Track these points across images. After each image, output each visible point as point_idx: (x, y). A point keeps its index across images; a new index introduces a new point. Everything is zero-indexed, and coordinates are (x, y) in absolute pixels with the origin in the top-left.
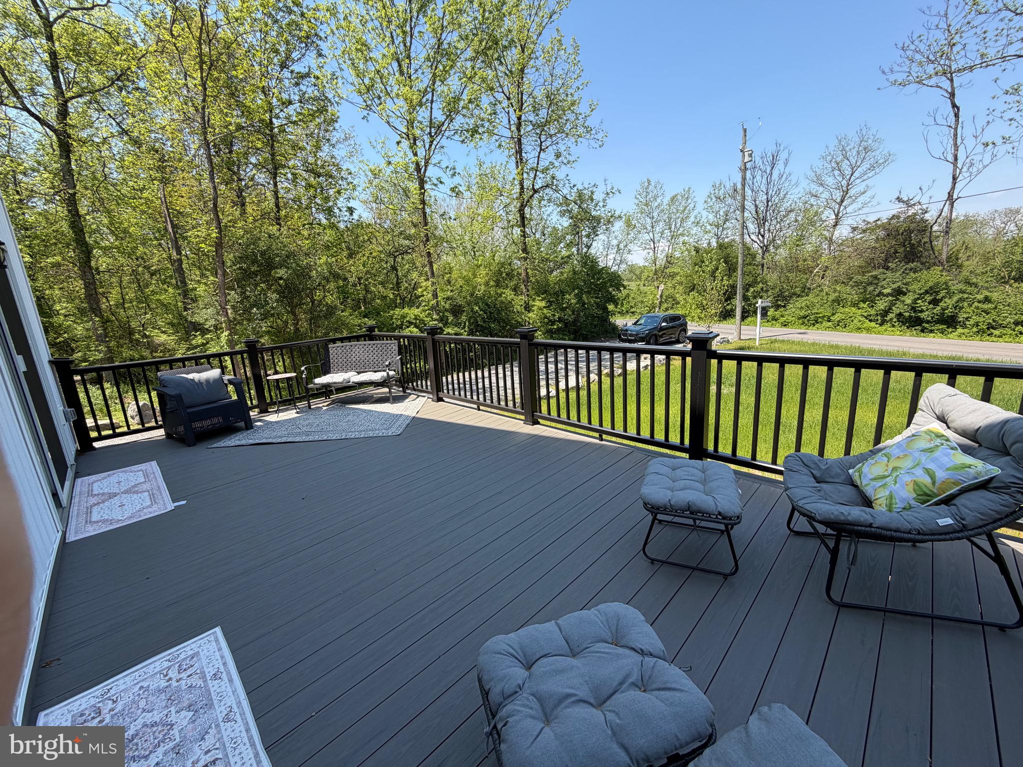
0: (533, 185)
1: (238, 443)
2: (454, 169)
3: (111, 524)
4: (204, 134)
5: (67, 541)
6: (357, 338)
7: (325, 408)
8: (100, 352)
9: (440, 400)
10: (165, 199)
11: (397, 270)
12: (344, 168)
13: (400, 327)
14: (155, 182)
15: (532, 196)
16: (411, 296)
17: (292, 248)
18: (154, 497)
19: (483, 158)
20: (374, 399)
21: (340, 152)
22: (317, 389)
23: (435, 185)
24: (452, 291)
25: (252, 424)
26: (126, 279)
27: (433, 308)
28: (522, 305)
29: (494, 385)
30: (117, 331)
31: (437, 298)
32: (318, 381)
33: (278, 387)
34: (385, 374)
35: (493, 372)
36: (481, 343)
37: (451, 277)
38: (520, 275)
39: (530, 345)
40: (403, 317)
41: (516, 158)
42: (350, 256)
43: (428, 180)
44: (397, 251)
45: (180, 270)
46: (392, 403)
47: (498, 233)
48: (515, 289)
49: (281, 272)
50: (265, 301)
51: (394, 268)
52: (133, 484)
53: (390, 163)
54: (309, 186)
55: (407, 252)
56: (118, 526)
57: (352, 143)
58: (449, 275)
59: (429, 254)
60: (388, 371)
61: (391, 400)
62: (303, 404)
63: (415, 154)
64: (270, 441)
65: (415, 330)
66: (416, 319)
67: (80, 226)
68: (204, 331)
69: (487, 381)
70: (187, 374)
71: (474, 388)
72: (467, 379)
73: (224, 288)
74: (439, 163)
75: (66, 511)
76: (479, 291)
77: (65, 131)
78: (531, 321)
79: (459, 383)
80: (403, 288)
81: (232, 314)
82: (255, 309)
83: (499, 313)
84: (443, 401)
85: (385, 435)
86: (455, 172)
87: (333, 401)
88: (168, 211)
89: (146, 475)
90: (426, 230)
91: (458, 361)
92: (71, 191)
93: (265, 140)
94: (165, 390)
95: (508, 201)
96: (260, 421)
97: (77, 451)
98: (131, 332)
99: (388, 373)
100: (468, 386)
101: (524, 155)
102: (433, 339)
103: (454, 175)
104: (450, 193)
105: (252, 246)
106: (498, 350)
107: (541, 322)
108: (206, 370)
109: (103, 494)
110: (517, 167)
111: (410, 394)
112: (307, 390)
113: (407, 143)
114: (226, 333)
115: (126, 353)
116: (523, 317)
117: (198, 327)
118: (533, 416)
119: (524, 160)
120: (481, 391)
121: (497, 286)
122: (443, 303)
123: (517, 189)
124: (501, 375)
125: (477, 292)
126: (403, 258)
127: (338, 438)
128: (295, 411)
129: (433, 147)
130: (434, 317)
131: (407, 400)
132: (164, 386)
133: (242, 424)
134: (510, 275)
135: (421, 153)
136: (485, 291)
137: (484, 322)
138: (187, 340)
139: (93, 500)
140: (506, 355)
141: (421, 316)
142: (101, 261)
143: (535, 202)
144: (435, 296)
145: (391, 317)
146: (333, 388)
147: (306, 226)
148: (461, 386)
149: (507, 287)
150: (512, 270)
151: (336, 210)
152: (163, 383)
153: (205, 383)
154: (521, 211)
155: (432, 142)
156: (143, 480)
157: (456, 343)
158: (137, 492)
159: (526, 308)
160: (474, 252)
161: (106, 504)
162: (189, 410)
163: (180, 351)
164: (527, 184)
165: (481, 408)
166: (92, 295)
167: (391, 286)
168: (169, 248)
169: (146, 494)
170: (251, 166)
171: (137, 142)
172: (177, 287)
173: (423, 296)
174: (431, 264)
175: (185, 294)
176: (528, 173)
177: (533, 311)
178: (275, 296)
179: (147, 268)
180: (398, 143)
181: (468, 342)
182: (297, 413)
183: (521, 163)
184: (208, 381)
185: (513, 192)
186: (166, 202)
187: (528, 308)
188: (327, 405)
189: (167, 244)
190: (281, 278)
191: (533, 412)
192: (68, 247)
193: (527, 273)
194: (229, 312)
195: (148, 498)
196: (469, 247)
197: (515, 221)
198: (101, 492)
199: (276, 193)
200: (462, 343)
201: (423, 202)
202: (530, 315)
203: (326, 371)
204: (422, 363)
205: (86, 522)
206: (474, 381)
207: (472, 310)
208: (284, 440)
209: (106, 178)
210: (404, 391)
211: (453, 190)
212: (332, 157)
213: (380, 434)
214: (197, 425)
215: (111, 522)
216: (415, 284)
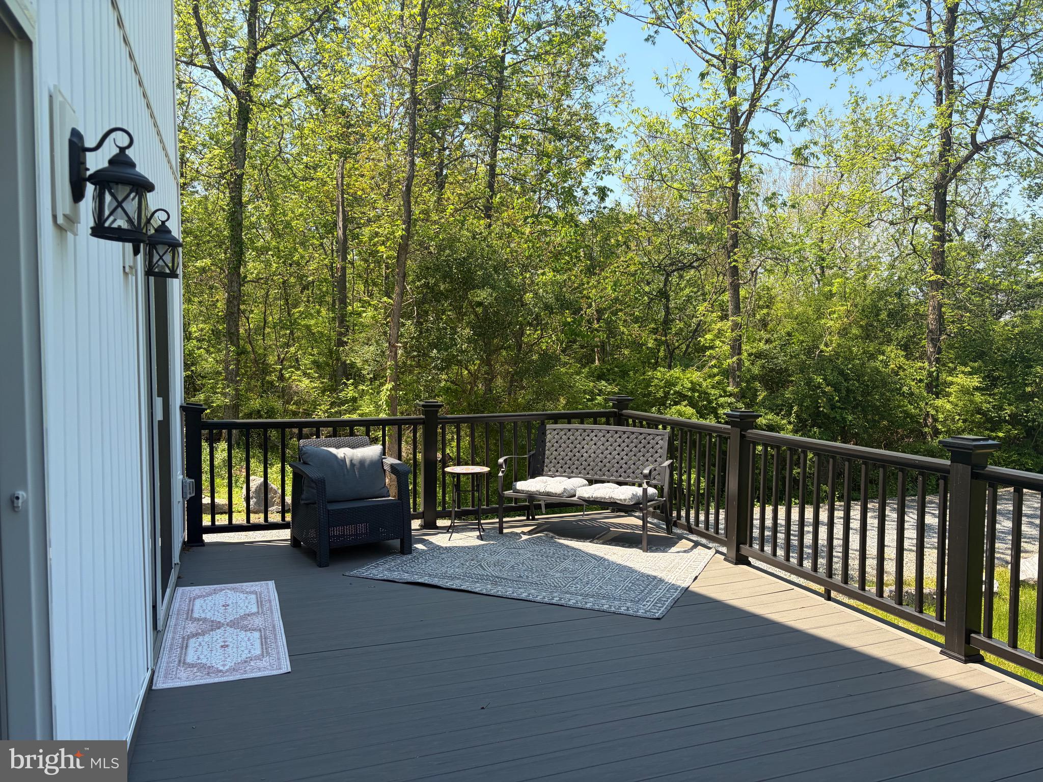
0: (973, 137)
1: (387, 575)
2: (804, 113)
3: (208, 674)
4: (413, 84)
5: (154, 688)
6: (595, 417)
7: (524, 537)
8: (224, 395)
9: (741, 560)
10: (342, 181)
11: (667, 298)
12: (602, 120)
13: (662, 403)
14: (333, 156)
15: (969, 157)
16: (688, 346)
17: (505, 254)
18: (266, 642)
19: (863, 89)
20: (610, 536)
21: (598, 98)
22: (517, 500)
23: (764, 145)
24: (768, 341)
25: (411, 545)
26: (273, 292)
27: (727, 373)
28: (921, 381)
29: (838, 542)
30: (250, 367)
31: (740, 354)
32: (521, 485)
33: (457, 486)
34: (639, 491)
35: (839, 514)
36: (817, 451)
37: (768, 314)
38: (924, 316)
39: (975, 476)
40: (670, 384)
41: (938, 86)
42: (590, 271)
43: (750, 136)
44: (671, 265)
45: (341, 283)
46: (646, 550)
47: (880, 233)
48: (907, 347)
49: (483, 295)
50: (453, 339)
51: (663, 295)
52: (242, 612)
53: (684, 110)
54: (542, 155)
55: (691, 266)
56: (216, 680)
57: (619, 81)
58: (765, 311)
59: (735, 271)
60: (645, 486)
61: (645, 543)
62: (489, 523)
63: (732, 93)
64: (435, 581)
65: (690, 410)
66: (693, 390)
67: (240, 218)
68: (359, 378)
69: (823, 532)
70: (338, 447)
71: (795, 541)
72: (782, 520)
73: (397, 314)
74: (775, 105)
75: (160, 635)
76: (826, 345)
77: (248, 94)
78: (941, 417)
79: (763, 527)
80: (674, 331)
81: (402, 355)
82: (435, 351)
83: (866, 393)
84: (749, 564)
85: (631, 612)
86: (805, 120)
87: (539, 525)
88: (343, 197)
89: (260, 603)
90: (735, 226)
91: (768, 480)
92: (238, 172)
93: (490, 87)
94: (303, 468)
95: (910, 169)
96: (422, 541)
97: (184, 542)
98: (265, 370)
99: (645, 491)
100: (781, 536)
101: (956, 78)
102: (743, 437)
103: (802, 125)
104: (791, 158)
105: (448, 251)
106: (855, 470)
107: (965, 421)
108: (363, 445)
109: (205, 620)
110: (939, 102)
111: (680, 537)
112: (501, 498)
113: (720, 75)
114: (389, 386)
115: (256, 403)
116: (922, 404)
117: (350, 372)
118: (968, 640)
119: (956, 88)
120: (808, 551)
121: (868, 337)
122: (747, 364)
123: (935, 145)
124: (855, 524)
125: (822, 347)
126: (681, 277)
127: (546, 600)
128: (477, 533)
129: (769, 76)
130: (729, 389)
131: (674, 549)
132: (305, 463)
133: (396, 543)
134: (898, 317)
135: (745, 88)
136: (839, 345)
137: (833, 407)
138: (333, 389)
139: (192, 628)
140: (872, 481)
141: (704, 384)
142: (252, 267)
143: (973, 170)
144: (736, 348)
145: (648, 383)
146: (542, 503)
147: (529, 220)
148: (767, 533)
149: (889, 341)
150: (904, 307)
151: (579, 194)
152: (302, 458)
153: (358, 465)
154: (940, 188)
155: (766, 69)
156: (255, 610)
157: (765, 446)
158: (246, 629)
159: (929, 388)
160: (822, 268)
161: (207, 638)
162: (332, 507)
163: (322, 407)
164: (961, 133)
165: (833, 594)
166: (233, 313)
167: (653, 326)
168: (332, 251)
169: (257, 635)
170: (462, 128)
171: (323, 103)
172: (332, 308)
173: (712, 348)
174: (735, 288)
175: (342, 319)
176: (962, 113)
177: (948, 395)
178: (467, 332)
179: (300, 278)
180: (703, 76)
181: (793, 447)
182: (481, 538)
183: (949, 93)
184: (362, 462)
185: (924, 151)
186: (342, 184)
187: (935, 387)
188: (530, 533)
189: (332, 244)
190: (480, 304)
191: (969, 632)
192: (220, 247)
193: (940, 317)
194: (400, 352)
195: (258, 641)
196: (812, 258)
197: (923, 208)
198: (203, 616)
199: (492, 167)
200: (778, 448)
201: (736, 176)
202: (939, 402)
203: (536, 472)
204: (693, 476)
205: (180, 661)
206: (794, 528)
207: (809, 382)
208: (455, 584)
209: (280, 152)
210: (669, 530)
211: (798, 152)
212: (587, 106)
213: (623, 610)
214: (337, 531)
215: (209, 669)
216: (698, 325)
